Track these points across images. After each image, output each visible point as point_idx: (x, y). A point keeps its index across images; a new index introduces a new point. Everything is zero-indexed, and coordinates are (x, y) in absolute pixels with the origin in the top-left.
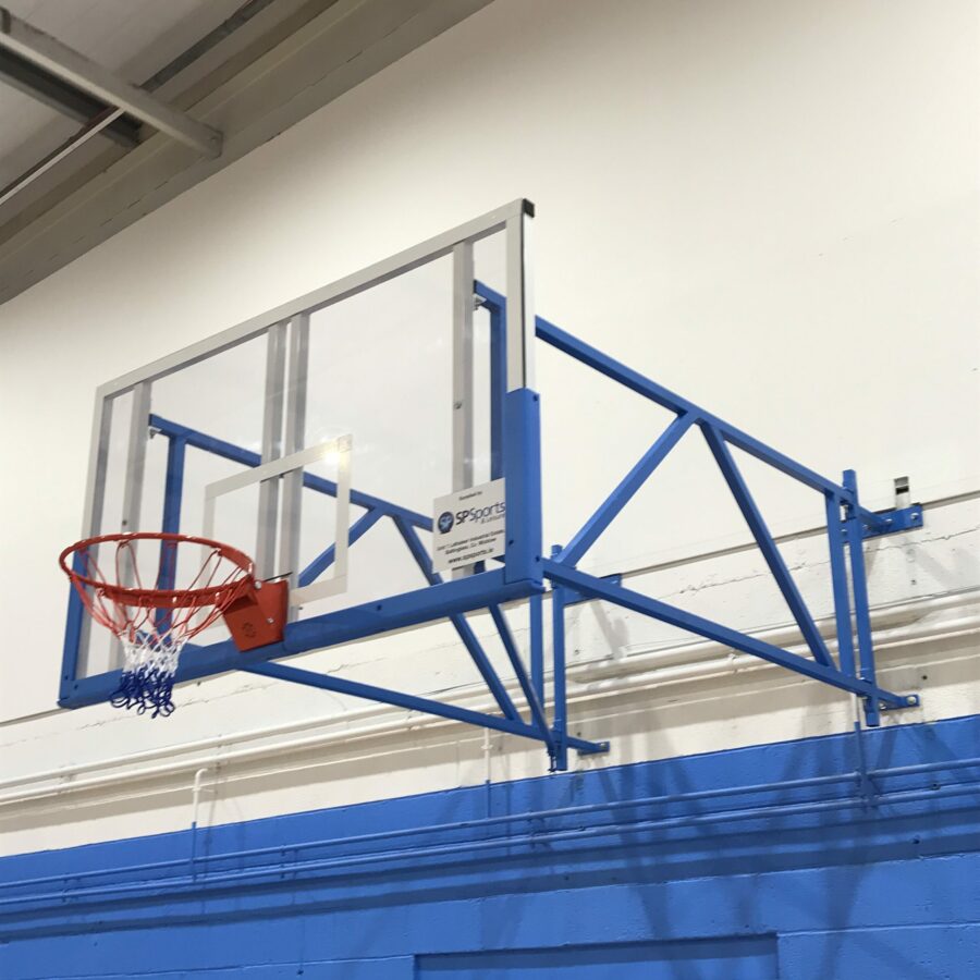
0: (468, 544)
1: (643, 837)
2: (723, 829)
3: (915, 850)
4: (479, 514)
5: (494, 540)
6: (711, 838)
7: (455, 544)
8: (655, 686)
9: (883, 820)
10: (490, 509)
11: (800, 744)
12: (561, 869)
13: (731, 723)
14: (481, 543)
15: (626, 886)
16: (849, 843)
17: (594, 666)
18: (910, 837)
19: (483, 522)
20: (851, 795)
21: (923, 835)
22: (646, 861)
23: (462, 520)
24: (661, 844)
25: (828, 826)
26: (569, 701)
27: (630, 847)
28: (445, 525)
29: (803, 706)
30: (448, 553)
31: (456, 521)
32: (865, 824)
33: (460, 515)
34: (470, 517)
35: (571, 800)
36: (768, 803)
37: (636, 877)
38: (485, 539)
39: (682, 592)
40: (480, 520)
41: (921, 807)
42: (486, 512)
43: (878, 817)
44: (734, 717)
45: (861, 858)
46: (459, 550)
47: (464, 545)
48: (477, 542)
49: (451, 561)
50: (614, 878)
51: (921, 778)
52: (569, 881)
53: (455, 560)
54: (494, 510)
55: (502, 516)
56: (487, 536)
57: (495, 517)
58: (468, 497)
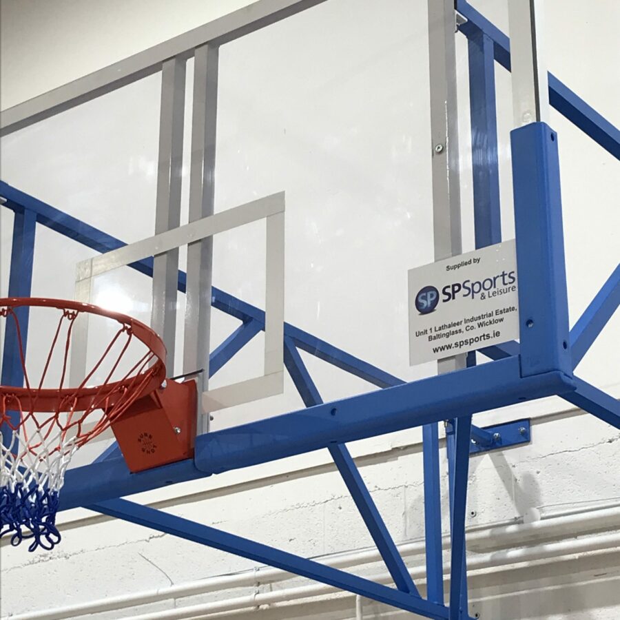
0: (463, 327)
4: (477, 288)
5: (502, 320)
7: (440, 329)
8: (577, 556)
10: (493, 281)
14: (480, 325)
17: (498, 531)
19: (483, 297)
23: (451, 296)
26: (469, 573)
28: (426, 303)
30: (430, 338)
31: (442, 297)
33: (449, 290)
34: (463, 292)
38: (487, 320)
39: (610, 442)
40: (477, 296)
42: (487, 285)
46: (447, 335)
47: (457, 328)
48: (475, 324)
49: (436, 350)
53: (442, 349)
54: (499, 281)
55: (513, 288)
56: (490, 315)
57: (501, 292)
58: (458, 266)
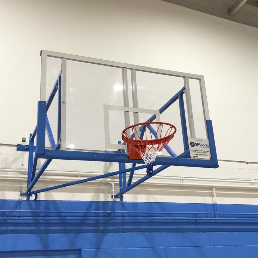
1: (41, 221)
2: (67, 221)
3: (118, 231)
4: (202, 145)
6: (63, 223)
7: (196, 150)
9: (111, 223)
10: (205, 145)
11: (91, 202)
12: (10, 228)
13: (72, 194)
14: (203, 152)
15: (34, 235)
16: (102, 228)
18: (117, 228)
19: (203, 147)
20: (103, 216)
21: (120, 227)
22: (42, 228)
23: (197, 145)
24: (47, 223)
25: (97, 223)
27: (37, 224)
28: (192, 145)
29: (93, 193)
30: (194, 152)
31: (195, 145)
32: (106, 224)
33: (197, 144)
34: (199, 145)
35: (16, 208)
36: (81, 216)
37: (38, 232)
38: (204, 152)
40: (202, 147)
41: (120, 221)
42: (204, 146)
43: (110, 222)
44: (73, 192)
45: (105, 232)
46: (197, 152)
48: (202, 152)
49: (195, 154)
50: (31, 232)
51: (120, 214)
52: (13, 232)
53: (196, 154)
54: (206, 146)
55: (208, 148)
56: (205, 151)
57: (206, 148)
58: (198, 140)
